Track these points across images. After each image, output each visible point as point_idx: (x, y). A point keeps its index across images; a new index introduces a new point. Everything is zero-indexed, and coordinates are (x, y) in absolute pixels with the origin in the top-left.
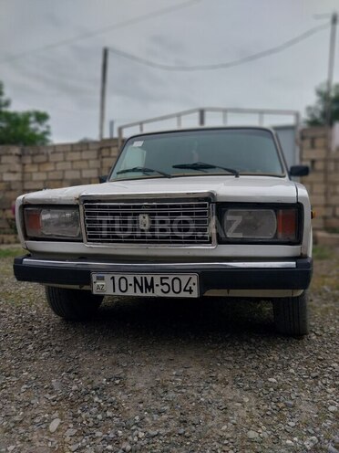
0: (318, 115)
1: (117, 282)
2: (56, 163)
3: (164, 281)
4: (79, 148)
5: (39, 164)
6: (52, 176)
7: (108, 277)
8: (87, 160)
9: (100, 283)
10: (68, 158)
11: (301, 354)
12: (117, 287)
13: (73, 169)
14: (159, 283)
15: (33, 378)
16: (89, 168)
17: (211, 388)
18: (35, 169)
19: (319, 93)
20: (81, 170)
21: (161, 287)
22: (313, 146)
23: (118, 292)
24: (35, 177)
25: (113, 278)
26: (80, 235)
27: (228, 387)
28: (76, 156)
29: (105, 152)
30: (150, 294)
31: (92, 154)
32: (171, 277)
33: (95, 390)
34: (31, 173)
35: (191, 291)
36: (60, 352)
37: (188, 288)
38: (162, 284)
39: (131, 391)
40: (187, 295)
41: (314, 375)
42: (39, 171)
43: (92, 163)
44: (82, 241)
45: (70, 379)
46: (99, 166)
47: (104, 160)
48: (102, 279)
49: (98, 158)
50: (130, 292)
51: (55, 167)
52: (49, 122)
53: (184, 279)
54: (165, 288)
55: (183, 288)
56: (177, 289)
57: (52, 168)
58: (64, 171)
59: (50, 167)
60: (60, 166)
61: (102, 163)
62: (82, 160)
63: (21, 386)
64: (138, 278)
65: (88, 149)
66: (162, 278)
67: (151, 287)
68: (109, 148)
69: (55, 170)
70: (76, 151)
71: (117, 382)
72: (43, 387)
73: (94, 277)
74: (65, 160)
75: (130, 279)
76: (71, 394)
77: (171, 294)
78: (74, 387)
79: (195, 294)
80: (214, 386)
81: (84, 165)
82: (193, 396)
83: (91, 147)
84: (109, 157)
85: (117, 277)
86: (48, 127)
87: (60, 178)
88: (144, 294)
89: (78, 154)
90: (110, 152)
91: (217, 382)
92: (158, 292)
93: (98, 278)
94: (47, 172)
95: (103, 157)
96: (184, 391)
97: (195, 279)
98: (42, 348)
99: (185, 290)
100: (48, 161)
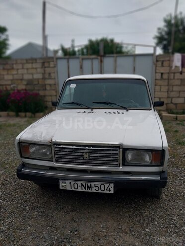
0: (163, 33)
1: (72, 184)
2: (18, 70)
3: (96, 186)
4: (31, 62)
5: (8, 70)
6: (16, 77)
7: (68, 182)
8: (36, 69)
9: (63, 184)
10: (25, 67)
11: (159, 210)
12: (72, 187)
13: (28, 74)
14: (94, 186)
15: (34, 231)
16: (37, 73)
17: (120, 236)
18: (5, 73)
19: (165, 21)
20: (32, 74)
21: (95, 188)
22: (162, 66)
23: (73, 189)
24: (6, 77)
25: (70, 183)
26: (52, 157)
27: (128, 235)
28: (29, 66)
29: (46, 65)
30: (89, 191)
31: (39, 65)
32: (100, 184)
33: (66, 239)
34: (4, 75)
35: (110, 190)
36: (44, 211)
37: (108, 189)
38: (96, 187)
39: (83, 239)
40: (108, 192)
41: (166, 225)
42: (8, 74)
43: (39, 70)
44: (53, 161)
45: (52, 231)
46: (43, 72)
47: (46, 69)
48: (65, 183)
49: (42, 68)
50: (79, 190)
51: (18, 72)
52: (7, 33)
53: (107, 185)
54: (97, 189)
55: (106, 189)
56: (103, 189)
57: (16, 73)
58: (23, 75)
59: (15, 72)
60: (20, 72)
61: (45, 71)
62: (33, 68)
63: (29, 237)
64: (84, 184)
65: (36, 62)
66: (95, 184)
67: (90, 188)
68: (49, 62)
69: (17, 74)
70: (29, 63)
71: (75, 233)
72: (40, 237)
73: (61, 181)
74: (23, 68)
75: (79, 184)
76: (55, 242)
77: (100, 191)
78: (56, 238)
79: (112, 192)
80: (121, 234)
81: (34, 71)
82: (112, 242)
83: (38, 61)
84: (49, 67)
85: (72, 182)
86: (7, 36)
87: (21, 78)
88: (86, 191)
89: (31, 65)
90: (49, 65)
91: (123, 232)
92: (93, 190)
93: (62, 182)
94: (13, 75)
95: (45, 68)
96: (108, 238)
97: (112, 185)
98: (34, 209)
99: (107, 190)
100: (13, 69)
